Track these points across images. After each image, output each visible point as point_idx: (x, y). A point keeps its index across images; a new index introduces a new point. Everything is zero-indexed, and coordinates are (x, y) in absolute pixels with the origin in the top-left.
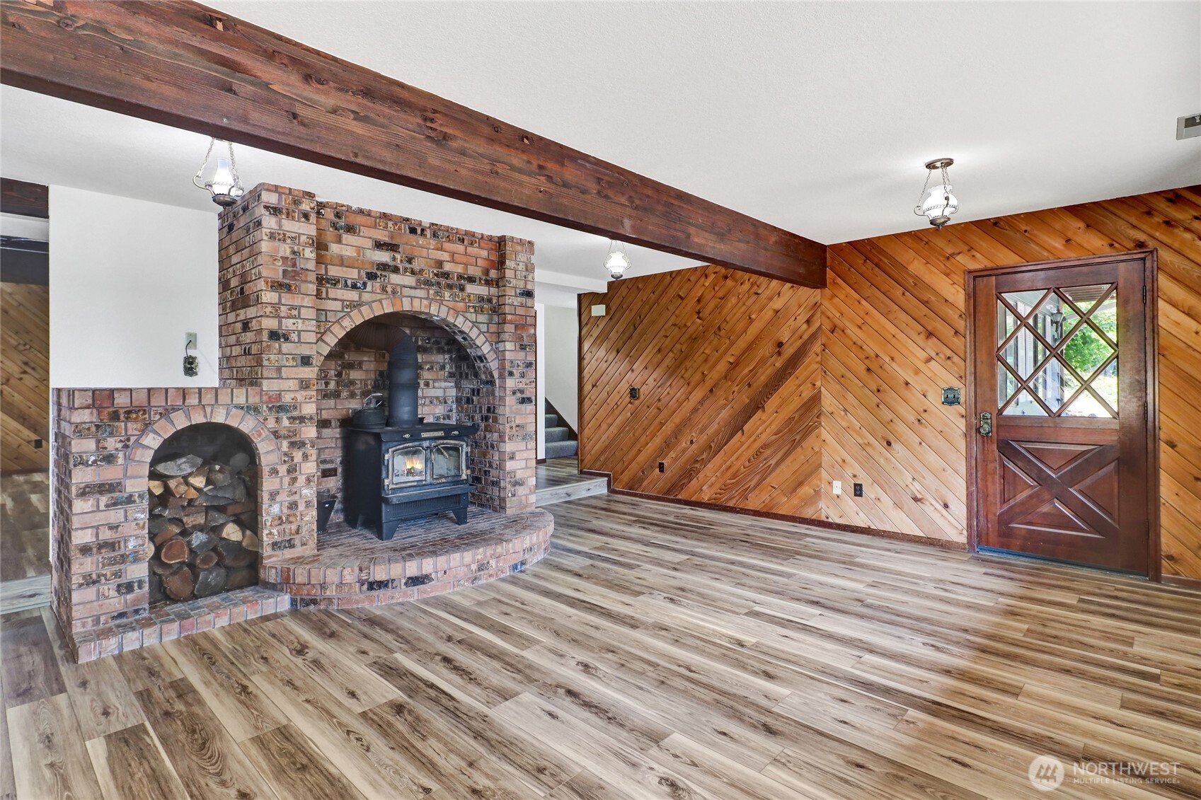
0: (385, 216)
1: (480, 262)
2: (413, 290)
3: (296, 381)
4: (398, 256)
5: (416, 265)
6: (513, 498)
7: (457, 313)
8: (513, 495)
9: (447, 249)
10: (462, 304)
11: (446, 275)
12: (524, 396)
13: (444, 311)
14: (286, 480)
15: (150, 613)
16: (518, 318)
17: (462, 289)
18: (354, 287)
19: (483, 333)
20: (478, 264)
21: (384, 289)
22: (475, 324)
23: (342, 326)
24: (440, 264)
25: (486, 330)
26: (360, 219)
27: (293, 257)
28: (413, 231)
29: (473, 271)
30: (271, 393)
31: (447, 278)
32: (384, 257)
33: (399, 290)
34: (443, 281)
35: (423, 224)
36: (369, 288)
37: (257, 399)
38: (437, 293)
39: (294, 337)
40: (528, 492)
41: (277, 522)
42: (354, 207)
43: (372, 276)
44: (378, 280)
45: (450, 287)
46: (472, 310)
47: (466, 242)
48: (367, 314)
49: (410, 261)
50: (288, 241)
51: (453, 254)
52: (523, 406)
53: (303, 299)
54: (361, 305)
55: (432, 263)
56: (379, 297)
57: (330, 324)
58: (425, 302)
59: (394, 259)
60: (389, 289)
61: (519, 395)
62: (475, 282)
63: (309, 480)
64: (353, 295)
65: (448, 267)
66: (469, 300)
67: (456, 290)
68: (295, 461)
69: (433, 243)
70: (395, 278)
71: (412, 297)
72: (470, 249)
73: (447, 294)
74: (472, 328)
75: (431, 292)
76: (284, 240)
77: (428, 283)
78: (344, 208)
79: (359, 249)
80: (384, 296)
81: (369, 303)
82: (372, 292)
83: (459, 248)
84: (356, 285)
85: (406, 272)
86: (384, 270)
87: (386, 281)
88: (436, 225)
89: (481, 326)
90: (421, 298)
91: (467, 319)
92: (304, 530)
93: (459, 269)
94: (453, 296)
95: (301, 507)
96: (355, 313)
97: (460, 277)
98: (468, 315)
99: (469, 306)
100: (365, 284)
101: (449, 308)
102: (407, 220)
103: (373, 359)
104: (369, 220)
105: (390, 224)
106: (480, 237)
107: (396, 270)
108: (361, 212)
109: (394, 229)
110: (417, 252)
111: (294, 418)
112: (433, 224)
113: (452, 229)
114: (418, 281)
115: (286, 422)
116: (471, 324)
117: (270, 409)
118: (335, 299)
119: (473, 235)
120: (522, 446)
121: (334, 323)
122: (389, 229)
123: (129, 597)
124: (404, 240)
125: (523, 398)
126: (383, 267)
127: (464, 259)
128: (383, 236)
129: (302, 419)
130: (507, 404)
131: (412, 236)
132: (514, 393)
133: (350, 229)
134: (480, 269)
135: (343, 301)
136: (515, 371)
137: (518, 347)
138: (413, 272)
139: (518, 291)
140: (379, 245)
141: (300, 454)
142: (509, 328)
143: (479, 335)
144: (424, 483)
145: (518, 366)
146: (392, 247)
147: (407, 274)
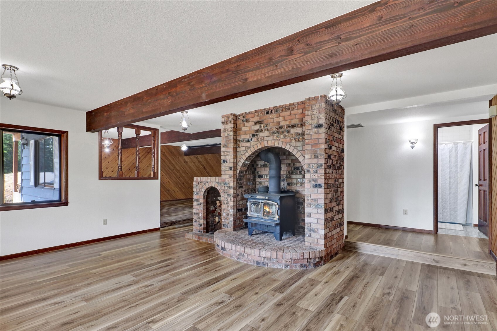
0: (257, 111)
1: (298, 116)
2: (268, 137)
3: (229, 175)
4: (262, 125)
5: (269, 127)
6: (309, 238)
7: (287, 143)
8: (310, 236)
9: (282, 116)
10: (288, 139)
11: (281, 128)
12: (316, 183)
13: (281, 143)
14: (226, 206)
15: (203, 233)
16: (312, 141)
17: (289, 132)
18: (249, 141)
19: (299, 151)
20: (297, 117)
21: (258, 140)
22: (295, 147)
23: (245, 156)
24: (278, 123)
25: (301, 150)
26: (250, 116)
27: (228, 136)
28: (268, 113)
29: (294, 122)
30: (223, 179)
31: (281, 129)
32: (257, 127)
33: (263, 139)
34: (280, 130)
35: (271, 109)
36: (253, 140)
37: (220, 181)
38: (278, 136)
39: (228, 161)
40: (319, 237)
41: (224, 218)
42: (247, 112)
43: (254, 136)
44: (256, 136)
45: (283, 132)
46: (294, 141)
47: (290, 109)
48: (253, 150)
49: (266, 126)
50: (227, 131)
51: (284, 117)
52: (316, 189)
53: (230, 148)
54: (251, 147)
55: (275, 124)
56: (256, 143)
57: (242, 155)
58: (273, 141)
59: (261, 127)
60: (259, 139)
61: (313, 183)
62: (295, 127)
63: (231, 208)
64: (248, 144)
65: (282, 124)
66: (292, 136)
67: (286, 133)
68: (228, 200)
69: (275, 115)
70: (261, 134)
71: (268, 141)
72: (293, 112)
73: (282, 136)
74: (294, 149)
75: (275, 136)
76: (226, 131)
77: (274, 133)
78: (245, 114)
79: (250, 127)
80: (258, 142)
81: (253, 146)
82: (254, 142)
83: (287, 113)
84: (249, 140)
85: (265, 131)
86: (258, 132)
87: (258, 136)
88: (276, 107)
89: (298, 148)
90: (271, 140)
91: (291, 145)
92: (230, 223)
93: (287, 123)
94: (285, 136)
95: (230, 216)
96: (249, 151)
97: (288, 126)
98: (292, 144)
99: (292, 139)
100: (252, 139)
101: (283, 142)
102: (265, 109)
103: (286, 166)
104: (253, 115)
105: (259, 113)
106: (297, 104)
107: (262, 131)
108: (249, 113)
109: (261, 115)
110: (269, 121)
111: (228, 187)
112: (275, 107)
113: (283, 105)
114: (269, 133)
115: (226, 188)
116: (293, 148)
117: (223, 183)
118: (243, 147)
119: (293, 104)
120: (315, 211)
121: (243, 155)
122: (259, 116)
123: (200, 227)
124: (265, 118)
125: (316, 185)
126: (257, 131)
127: (290, 118)
128: (257, 119)
129: (229, 187)
130: (306, 187)
131: (268, 115)
132: (310, 181)
133: (247, 121)
134: (297, 120)
135: (245, 147)
136: (311, 170)
137: (313, 157)
138: (268, 130)
139: (313, 126)
140: (256, 123)
141: (229, 198)
142: (308, 147)
143: (297, 152)
144: (259, 217)
145: (313, 167)
146: (260, 122)
147: (266, 131)
